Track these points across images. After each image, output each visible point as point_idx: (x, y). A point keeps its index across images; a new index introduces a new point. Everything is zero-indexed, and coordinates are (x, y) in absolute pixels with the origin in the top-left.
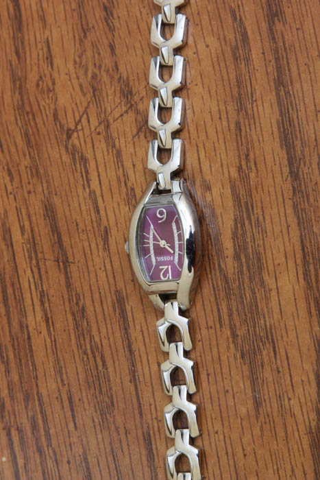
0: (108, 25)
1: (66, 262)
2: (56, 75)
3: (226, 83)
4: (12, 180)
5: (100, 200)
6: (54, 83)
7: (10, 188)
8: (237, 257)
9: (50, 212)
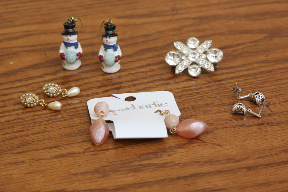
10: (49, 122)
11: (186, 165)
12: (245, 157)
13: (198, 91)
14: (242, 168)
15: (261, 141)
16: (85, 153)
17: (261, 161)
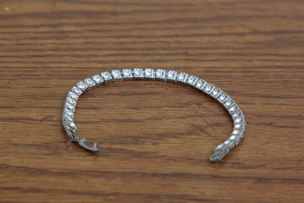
10: (17, 78)
11: (171, 160)
12: (259, 164)
13: (227, 74)
14: (249, 178)
15: (288, 148)
16: (44, 121)
17: (279, 173)
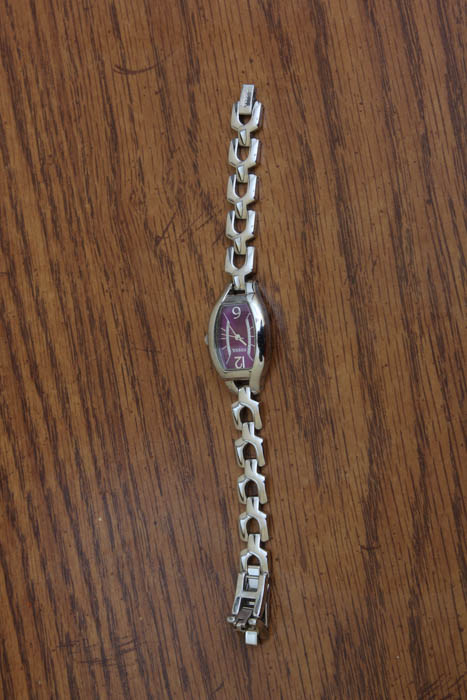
0: (192, 147)
1: (154, 351)
2: (146, 190)
3: (294, 198)
4: (108, 280)
5: (183, 298)
6: (144, 197)
7: (106, 287)
8: (302, 349)
9: (140, 307)
